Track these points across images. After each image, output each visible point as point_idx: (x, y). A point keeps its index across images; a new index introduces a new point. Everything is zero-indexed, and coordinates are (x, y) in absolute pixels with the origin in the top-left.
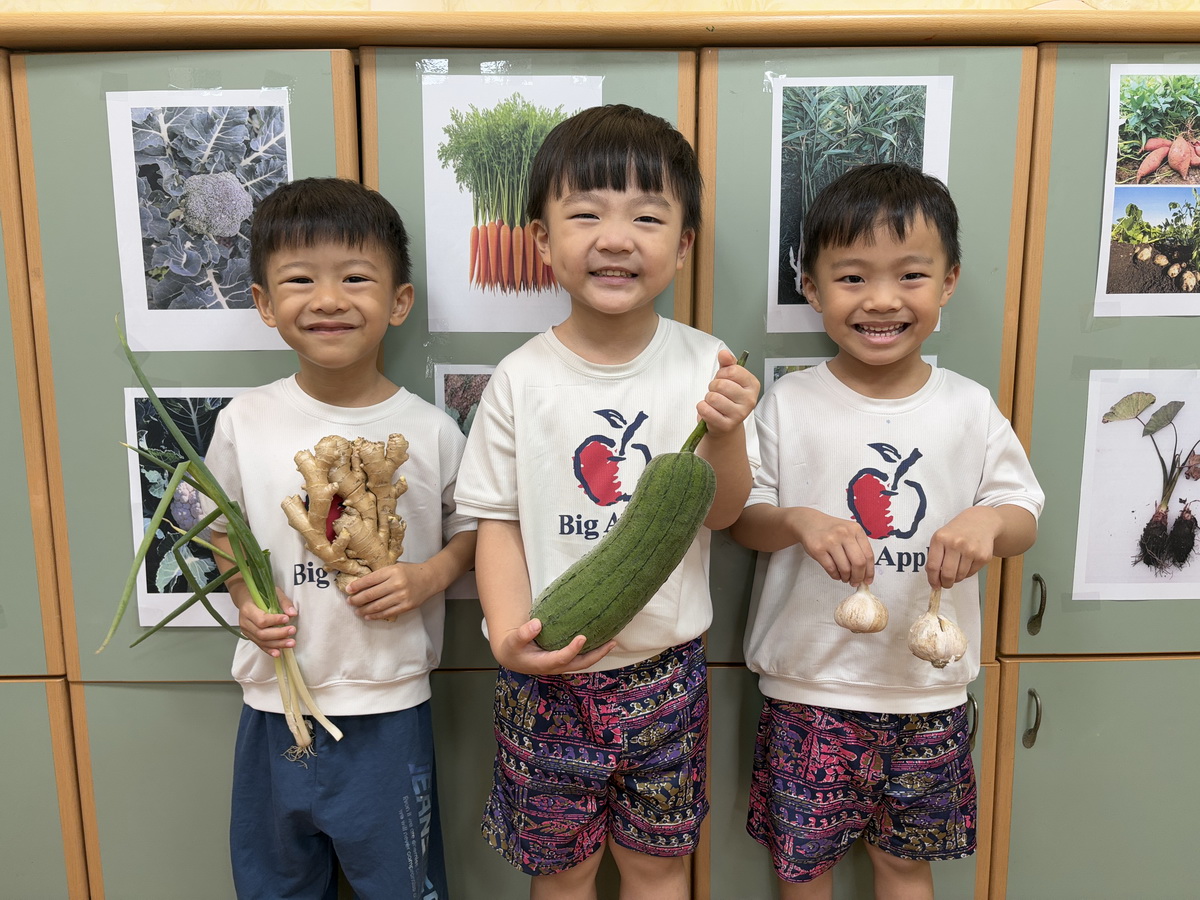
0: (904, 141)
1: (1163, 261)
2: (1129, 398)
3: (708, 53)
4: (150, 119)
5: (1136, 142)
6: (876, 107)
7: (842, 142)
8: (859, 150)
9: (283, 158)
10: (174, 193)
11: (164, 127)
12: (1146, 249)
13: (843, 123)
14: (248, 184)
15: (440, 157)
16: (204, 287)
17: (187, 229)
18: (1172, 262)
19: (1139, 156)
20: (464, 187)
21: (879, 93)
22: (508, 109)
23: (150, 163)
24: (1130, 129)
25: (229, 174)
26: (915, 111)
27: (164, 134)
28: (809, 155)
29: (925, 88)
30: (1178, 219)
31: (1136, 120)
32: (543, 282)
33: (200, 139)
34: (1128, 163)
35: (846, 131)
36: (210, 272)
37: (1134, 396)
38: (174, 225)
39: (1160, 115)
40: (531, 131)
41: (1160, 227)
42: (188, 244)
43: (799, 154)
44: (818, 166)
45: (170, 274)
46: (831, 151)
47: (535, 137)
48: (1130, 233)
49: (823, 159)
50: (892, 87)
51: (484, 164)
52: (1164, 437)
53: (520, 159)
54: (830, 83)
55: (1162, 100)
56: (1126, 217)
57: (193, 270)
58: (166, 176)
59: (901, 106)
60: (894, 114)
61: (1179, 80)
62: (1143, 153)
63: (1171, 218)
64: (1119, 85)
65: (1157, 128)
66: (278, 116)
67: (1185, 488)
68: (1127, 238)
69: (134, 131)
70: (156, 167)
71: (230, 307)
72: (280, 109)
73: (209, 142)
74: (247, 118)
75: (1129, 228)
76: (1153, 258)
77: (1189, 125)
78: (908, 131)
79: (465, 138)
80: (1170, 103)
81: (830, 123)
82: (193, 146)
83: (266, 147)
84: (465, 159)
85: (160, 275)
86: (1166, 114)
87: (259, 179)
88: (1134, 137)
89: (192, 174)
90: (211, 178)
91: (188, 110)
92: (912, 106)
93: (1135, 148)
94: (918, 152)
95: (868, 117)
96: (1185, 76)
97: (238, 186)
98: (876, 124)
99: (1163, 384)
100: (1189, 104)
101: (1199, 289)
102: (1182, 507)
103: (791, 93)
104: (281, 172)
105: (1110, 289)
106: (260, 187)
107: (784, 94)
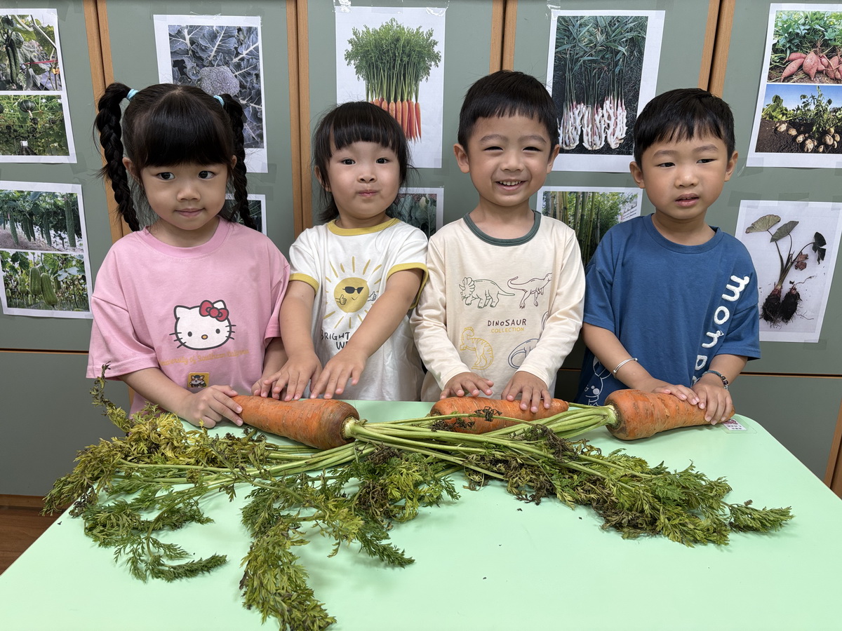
0: (632, 52)
1: (793, 132)
2: (764, 218)
4: (179, 33)
5: (783, 55)
6: (616, 29)
7: (593, 52)
8: (603, 58)
9: (257, 58)
10: (193, 78)
11: (188, 37)
12: (783, 125)
13: (594, 40)
14: (237, 73)
15: (346, 59)
18: (799, 133)
19: (784, 64)
20: (360, 77)
21: (618, 21)
22: (387, 29)
23: (179, 59)
24: (779, 46)
25: (226, 67)
27: (188, 41)
28: (571, 60)
29: (647, 18)
30: (806, 106)
31: (784, 41)
33: (209, 45)
34: (776, 69)
35: (595, 45)
37: (768, 217)
39: (800, 37)
40: (402, 42)
41: (793, 110)
43: (565, 59)
44: (576, 68)
46: (586, 58)
47: (404, 46)
48: (774, 114)
49: (580, 64)
50: (627, 17)
51: (373, 63)
52: (784, 244)
53: (395, 60)
54: (588, 13)
55: (802, 28)
56: (772, 103)
58: (188, 67)
59: (631, 30)
60: (627, 34)
61: (815, 14)
62: (787, 62)
63: (801, 105)
64: (775, 17)
65: (797, 46)
66: (255, 32)
67: (794, 275)
68: (771, 117)
69: (170, 39)
70: (183, 61)
72: (256, 29)
73: (214, 47)
74: (237, 34)
75: (773, 111)
76: (787, 130)
77: (819, 44)
78: (634, 46)
79: (361, 46)
80: (808, 30)
81: (586, 40)
82: (204, 50)
83: (247, 51)
84: (361, 60)
86: (804, 37)
87: (243, 71)
88: (782, 51)
89: (204, 66)
90: (215, 69)
91: (201, 28)
92: (638, 29)
93: (782, 59)
94: (640, 60)
95: (610, 36)
96: (819, 12)
97: (231, 75)
98: (615, 41)
99: (786, 210)
100: (820, 30)
101: (815, 151)
102: (791, 286)
103: (562, 20)
104: (256, 68)
105: (758, 150)
106: (243, 76)
107: (558, 21)
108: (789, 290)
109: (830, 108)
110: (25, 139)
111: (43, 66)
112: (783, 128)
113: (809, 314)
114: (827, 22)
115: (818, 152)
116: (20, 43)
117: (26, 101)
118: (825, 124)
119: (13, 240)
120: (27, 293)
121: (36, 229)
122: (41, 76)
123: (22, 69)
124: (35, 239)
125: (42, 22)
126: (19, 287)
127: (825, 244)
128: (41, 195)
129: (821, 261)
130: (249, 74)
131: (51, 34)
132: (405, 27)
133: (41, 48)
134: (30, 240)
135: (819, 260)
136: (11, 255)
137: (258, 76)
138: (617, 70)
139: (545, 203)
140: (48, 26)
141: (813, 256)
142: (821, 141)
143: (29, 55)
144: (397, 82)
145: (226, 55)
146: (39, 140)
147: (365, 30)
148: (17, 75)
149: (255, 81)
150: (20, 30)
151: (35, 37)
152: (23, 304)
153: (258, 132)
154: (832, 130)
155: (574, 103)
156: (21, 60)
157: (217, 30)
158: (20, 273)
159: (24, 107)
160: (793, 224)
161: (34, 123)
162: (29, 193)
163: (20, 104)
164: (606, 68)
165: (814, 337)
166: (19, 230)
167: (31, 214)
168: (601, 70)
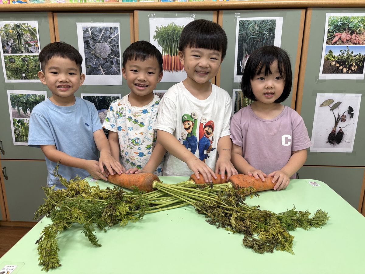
0: (270, 34)
1: (338, 65)
2: (327, 101)
3: (220, 11)
4: (87, 30)
5: (332, 34)
6: (263, 25)
7: (254, 34)
8: (258, 36)
9: (118, 39)
10: (92, 47)
11: (90, 31)
13: (254, 29)
14: (110, 45)
15: (154, 38)
16: (99, 70)
17: (95, 56)
18: (340, 66)
19: (333, 38)
20: (160, 46)
21: (264, 22)
22: (170, 26)
23: (87, 40)
24: (331, 30)
25: (105, 43)
26: (273, 26)
27: (90, 33)
28: (245, 38)
29: (276, 20)
30: (342, 54)
31: (332, 28)
32: (179, 69)
33: (99, 34)
34: (329, 40)
35: (255, 31)
36: (101, 66)
37: (328, 100)
38: (92, 55)
39: (339, 27)
40: (176, 31)
41: (337, 56)
42: (96, 60)
43: (243, 37)
44: (248, 41)
45: (91, 67)
46: (251, 37)
47: (177, 33)
48: (329, 58)
49: (249, 39)
50: (267, 20)
51: (165, 40)
52: (336, 111)
53: (174, 39)
54: (251, 19)
55: (340, 23)
56: (328, 53)
57: (97, 66)
58: (90, 43)
59: (269, 25)
60: (268, 27)
61: (345, 17)
62: (334, 37)
63: (340, 54)
64: (328, 18)
65: (338, 30)
66: (117, 29)
67: (341, 124)
68: (328, 59)
69: (83, 32)
70: (88, 41)
71: (105, 75)
72: (118, 27)
73: (101, 35)
74: (110, 29)
75: (329, 57)
76: (335, 64)
77: (347, 29)
78: (271, 31)
79: (160, 33)
80: (342, 23)
81: (251, 29)
82: (97, 36)
83: (114, 36)
84: (160, 39)
85: (89, 67)
86: (341, 26)
87: (112, 44)
88: (332, 32)
89: (97, 43)
90: (101, 44)
91: (96, 28)
92: (272, 25)
93: (332, 35)
94: (273, 37)
95: (261, 28)
96: (346, 16)
97: (107, 46)
98: (263, 30)
99: (336, 97)
100: (347, 24)
101: (347, 72)
102: (340, 129)
103: (241, 22)
104: (117, 43)
105: (323, 73)
106: (112, 46)
107: (240, 22)
108: (339, 131)
109: (353, 55)
110: (24, 73)
111: (32, 43)
112: (333, 63)
113: (348, 141)
114: (350, 20)
115: (349, 73)
116: (23, 34)
117: (24, 58)
118: (351, 61)
119: (18, 114)
120: (24, 136)
121: (28, 109)
122: (31, 47)
123: (23, 45)
124: (27, 114)
125: (31, 26)
126: (20, 134)
127: (353, 111)
128: (30, 96)
129: (352, 118)
130: (115, 45)
131: (35, 31)
132: (178, 25)
133: (31, 36)
134: (25, 114)
135: (351, 118)
136: (17, 120)
137: (118, 46)
138: (264, 41)
139: (236, 96)
140: (34, 27)
141: (348, 116)
142: (350, 69)
143: (26, 39)
144: (175, 47)
145: (106, 38)
146: (30, 73)
147: (161, 27)
148: (21, 47)
149: (117, 48)
150: (23, 29)
151: (29, 32)
152: (22, 140)
153: (118, 69)
154: (354, 64)
155: (247, 55)
156: (23, 41)
157: (102, 28)
158: (21, 128)
159: (24, 60)
160: (339, 103)
161: (28, 67)
162: (25, 95)
163: (22, 59)
164: (259, 41)
165: (350, 150)
166: (21, 110)
167: (26, 103)
168: (257, 41)
